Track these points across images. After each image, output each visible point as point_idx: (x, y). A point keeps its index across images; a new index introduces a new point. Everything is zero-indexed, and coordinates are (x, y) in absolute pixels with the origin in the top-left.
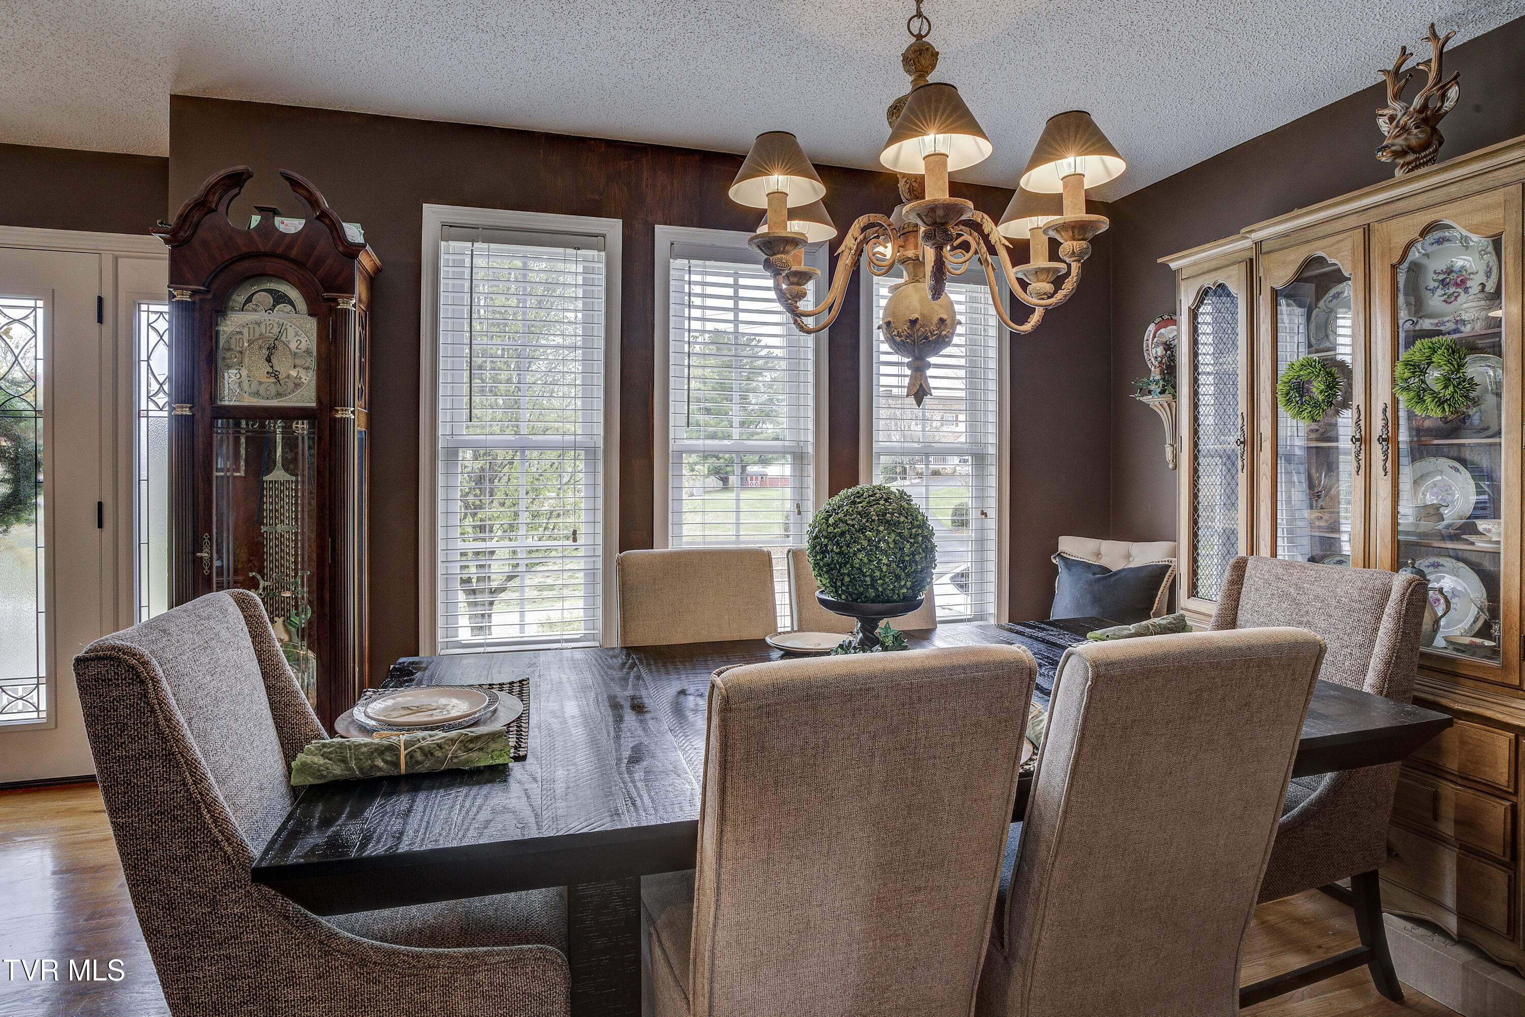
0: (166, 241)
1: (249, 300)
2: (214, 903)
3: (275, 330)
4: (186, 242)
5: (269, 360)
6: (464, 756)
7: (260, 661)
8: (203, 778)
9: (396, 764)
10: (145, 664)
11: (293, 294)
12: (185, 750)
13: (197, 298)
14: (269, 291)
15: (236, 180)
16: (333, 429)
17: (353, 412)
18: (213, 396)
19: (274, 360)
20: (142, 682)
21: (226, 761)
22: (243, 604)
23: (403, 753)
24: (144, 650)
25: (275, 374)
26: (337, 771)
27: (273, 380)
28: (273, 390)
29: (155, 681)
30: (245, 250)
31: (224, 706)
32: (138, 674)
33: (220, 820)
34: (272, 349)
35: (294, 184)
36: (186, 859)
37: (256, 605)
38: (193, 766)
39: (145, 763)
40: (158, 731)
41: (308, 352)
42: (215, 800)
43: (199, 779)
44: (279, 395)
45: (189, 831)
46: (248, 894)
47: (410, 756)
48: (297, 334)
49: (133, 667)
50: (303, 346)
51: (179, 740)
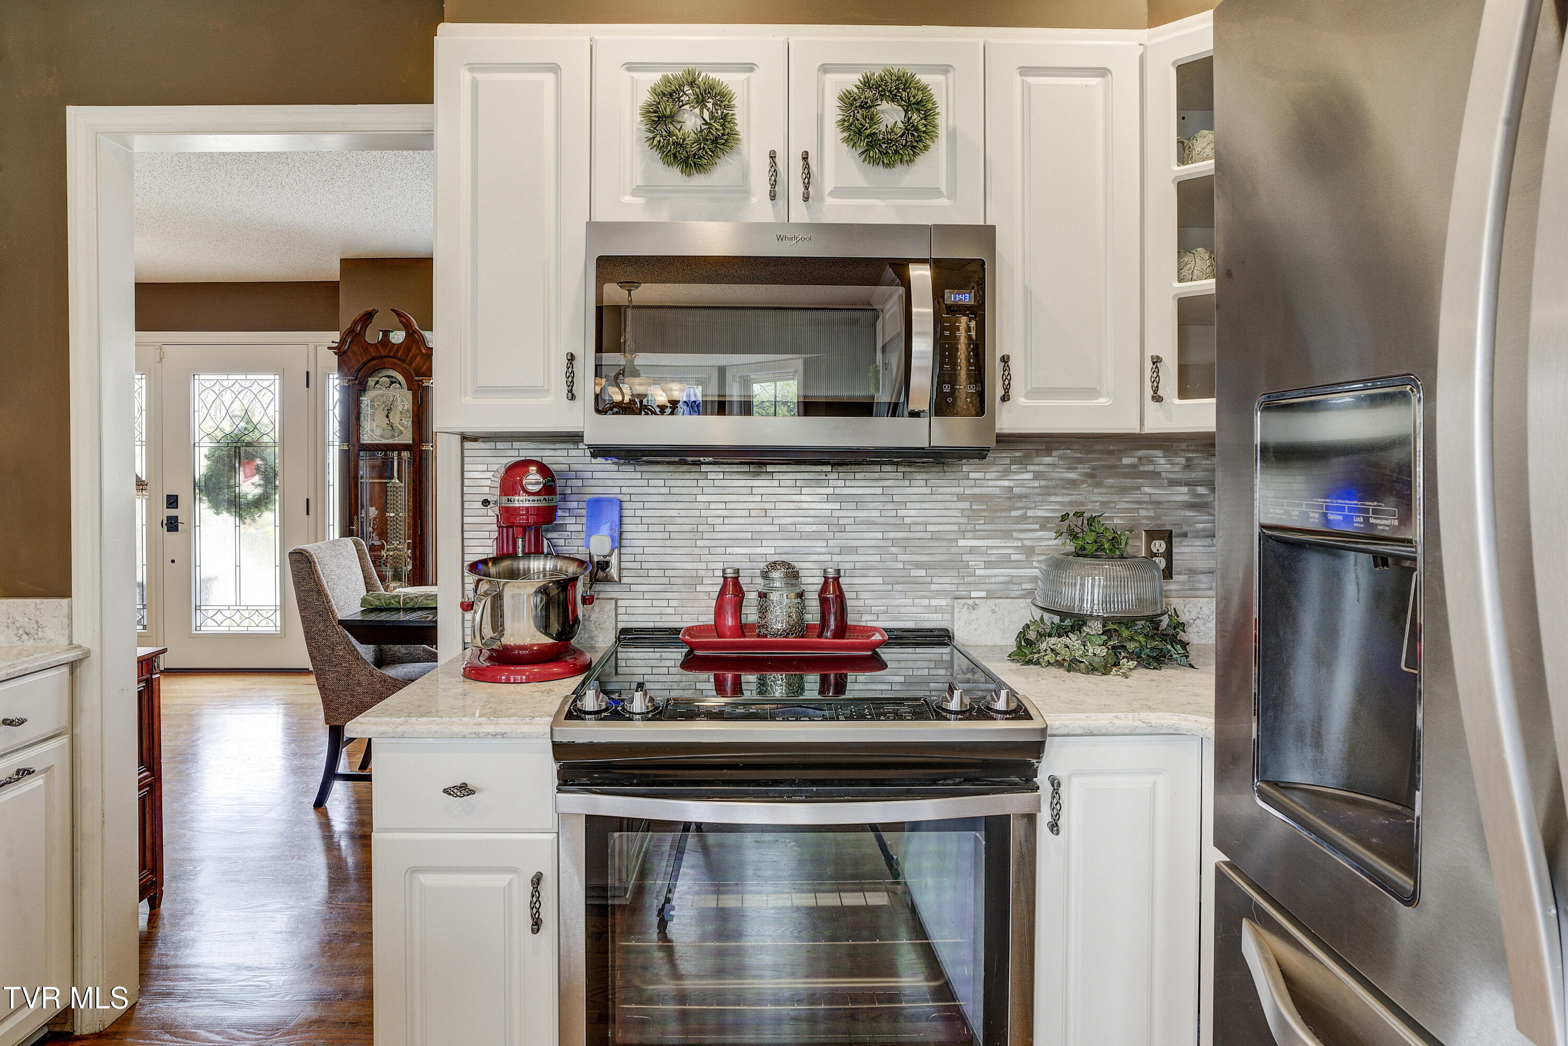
0: (335, 353)
1: (377, 382)
3: (391, 399)
4: (345, 352)
5: (387, 417)
6: (426, 602)
7: (363, 571)
8: (330, 601)
9: (399, 603)
10: (311, 556)
11: (400, 378)
13: (350, 383)
14: (388, 377)
15: (368, 317)
16: (421, 456)
17: (432, 446)
18: (358, 439)
19: (390, 417)
20: (310, 563)
21: (342, 603)
22: (357, 544)
23: (402, 598)
24: (312, 553)
25: (391, 425)
26: (377, 603)
27: (390, 428)
28: (389, 435)
29: (315, 563)
30: (374, 355)
31: (343, 581)
32: (309, 559)
34: (389, 410)
35: (399, 315)
37: (362, 545)
38: (327, 596)
39: (311, 593)
40: (315, 582)
41: (408, 411)
42: (334, 610)
43: (329, 602)
44: (393, 437)
45: (325, 621)
46: (345, 648)
47: (404, 600)
48: (402, 401)
49: (307, 557)
50: (406, 408)
51: (322, 586)
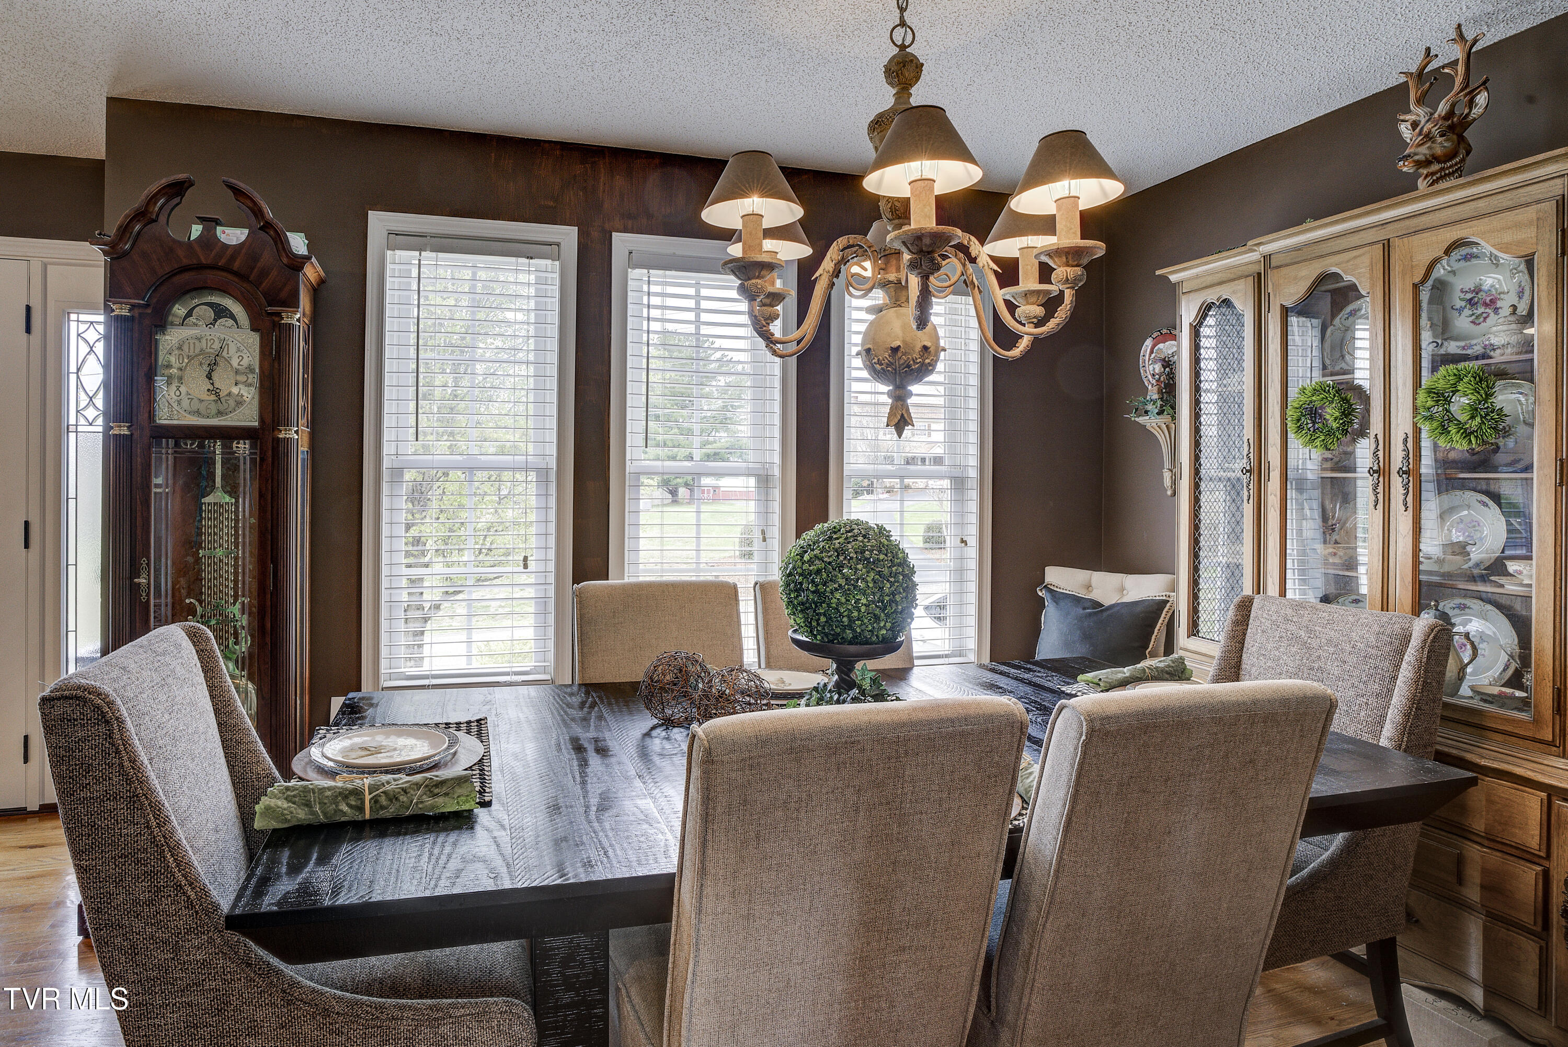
0: (105, 253)
1: (189, 314)
2: (176, 949)
3: (217, 346)
4: (125, 254)
5: (209, 377)
6: (429, 801)
7: (212, 697)
8: (167, 820)
9: (361, 809)
10: (111, 704)
11: (236, 308)
12: (149, 793)
13: (136, 312)
14: (210, 305)
15: (177, 189)
16: (275, 451)
17: (296, 432)
18: (151, 415)
19: (215, 376)
20: (107, 722)
21: (184, 802)
22: (194, 636)
23: (368, 798)
24: (107, 690)
25: (215, 392)
26: (301, 815)
27: (213, 397)
28: (213, 409)
29: (120, 721)
30: (186, 262)
31: (182, 746)
32: (103, 715)
33: (183, 864)
34: (213, 366)
35: (238, 193)
36: (150, 903)
37: (208, 639)
38: (157, 808)
39: (110, 805)
40: (123, 773)
41: (250, 369)
42: (178, 844)
43: (163, 822)
44: (220, 413)
45: (151, 875)
46: (211, 941)
47: (375, 800)
48: (238, 350)
49: (99, 708)
50: (245, 362)
51: (143, 781)
